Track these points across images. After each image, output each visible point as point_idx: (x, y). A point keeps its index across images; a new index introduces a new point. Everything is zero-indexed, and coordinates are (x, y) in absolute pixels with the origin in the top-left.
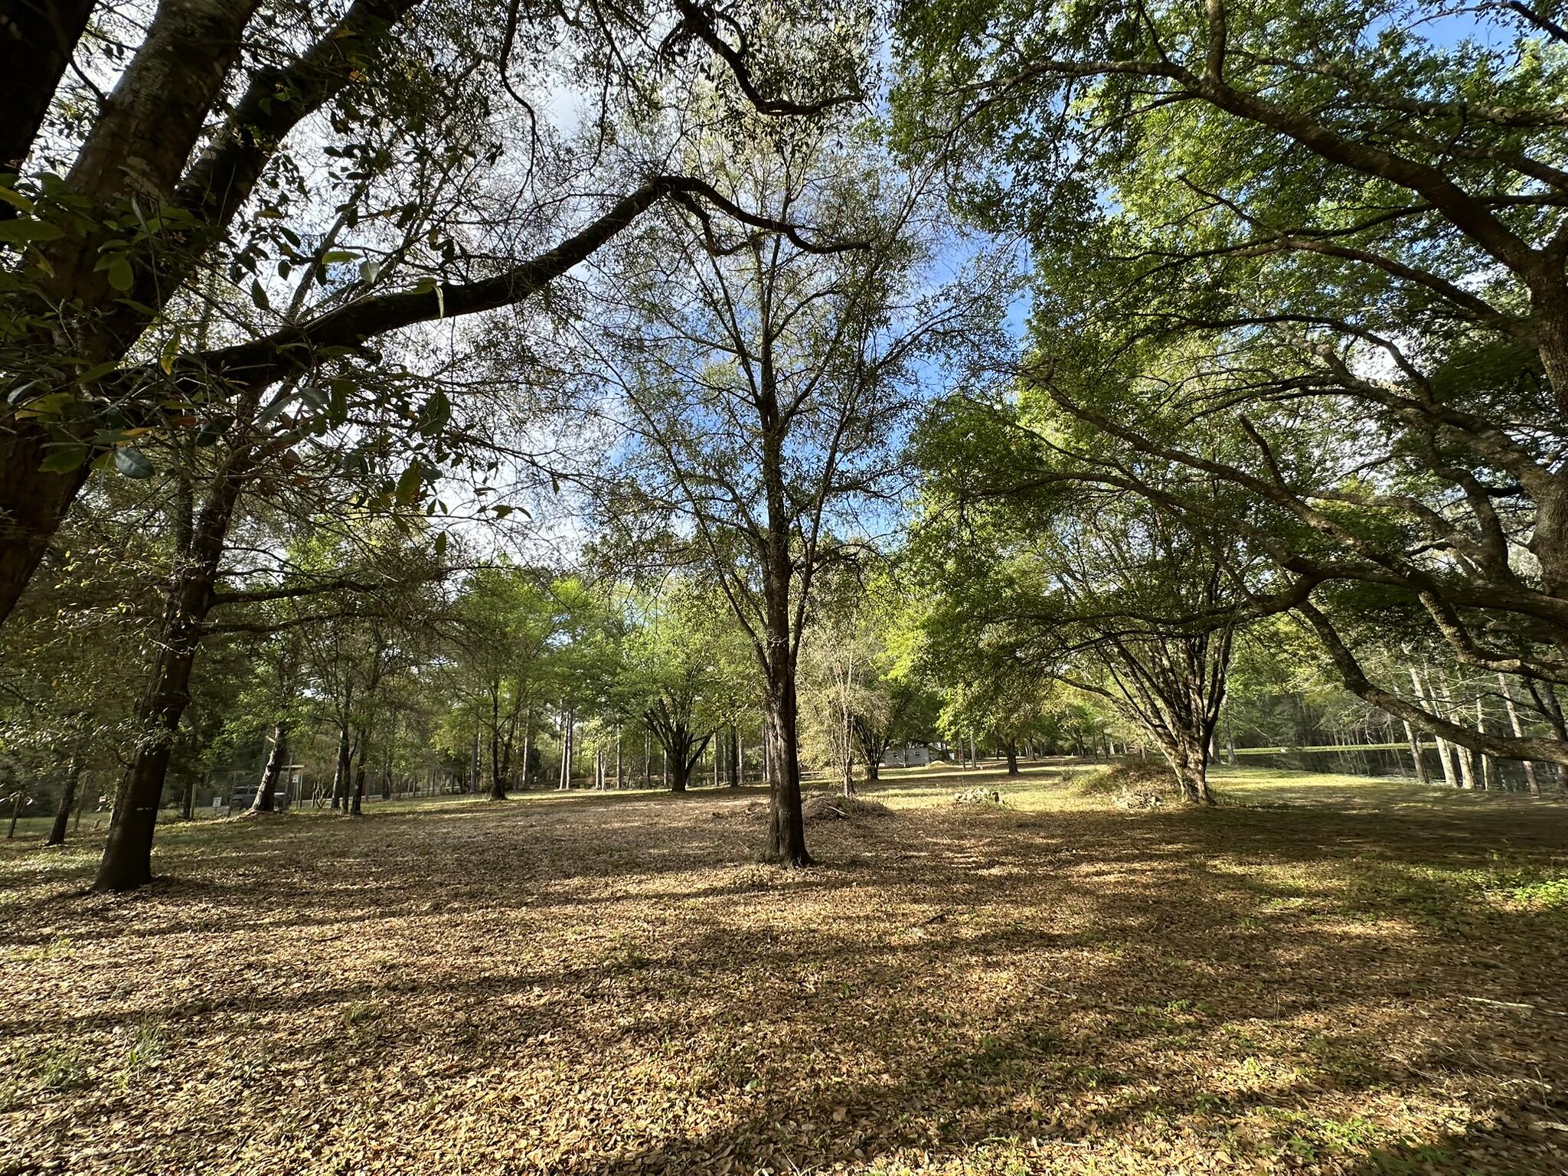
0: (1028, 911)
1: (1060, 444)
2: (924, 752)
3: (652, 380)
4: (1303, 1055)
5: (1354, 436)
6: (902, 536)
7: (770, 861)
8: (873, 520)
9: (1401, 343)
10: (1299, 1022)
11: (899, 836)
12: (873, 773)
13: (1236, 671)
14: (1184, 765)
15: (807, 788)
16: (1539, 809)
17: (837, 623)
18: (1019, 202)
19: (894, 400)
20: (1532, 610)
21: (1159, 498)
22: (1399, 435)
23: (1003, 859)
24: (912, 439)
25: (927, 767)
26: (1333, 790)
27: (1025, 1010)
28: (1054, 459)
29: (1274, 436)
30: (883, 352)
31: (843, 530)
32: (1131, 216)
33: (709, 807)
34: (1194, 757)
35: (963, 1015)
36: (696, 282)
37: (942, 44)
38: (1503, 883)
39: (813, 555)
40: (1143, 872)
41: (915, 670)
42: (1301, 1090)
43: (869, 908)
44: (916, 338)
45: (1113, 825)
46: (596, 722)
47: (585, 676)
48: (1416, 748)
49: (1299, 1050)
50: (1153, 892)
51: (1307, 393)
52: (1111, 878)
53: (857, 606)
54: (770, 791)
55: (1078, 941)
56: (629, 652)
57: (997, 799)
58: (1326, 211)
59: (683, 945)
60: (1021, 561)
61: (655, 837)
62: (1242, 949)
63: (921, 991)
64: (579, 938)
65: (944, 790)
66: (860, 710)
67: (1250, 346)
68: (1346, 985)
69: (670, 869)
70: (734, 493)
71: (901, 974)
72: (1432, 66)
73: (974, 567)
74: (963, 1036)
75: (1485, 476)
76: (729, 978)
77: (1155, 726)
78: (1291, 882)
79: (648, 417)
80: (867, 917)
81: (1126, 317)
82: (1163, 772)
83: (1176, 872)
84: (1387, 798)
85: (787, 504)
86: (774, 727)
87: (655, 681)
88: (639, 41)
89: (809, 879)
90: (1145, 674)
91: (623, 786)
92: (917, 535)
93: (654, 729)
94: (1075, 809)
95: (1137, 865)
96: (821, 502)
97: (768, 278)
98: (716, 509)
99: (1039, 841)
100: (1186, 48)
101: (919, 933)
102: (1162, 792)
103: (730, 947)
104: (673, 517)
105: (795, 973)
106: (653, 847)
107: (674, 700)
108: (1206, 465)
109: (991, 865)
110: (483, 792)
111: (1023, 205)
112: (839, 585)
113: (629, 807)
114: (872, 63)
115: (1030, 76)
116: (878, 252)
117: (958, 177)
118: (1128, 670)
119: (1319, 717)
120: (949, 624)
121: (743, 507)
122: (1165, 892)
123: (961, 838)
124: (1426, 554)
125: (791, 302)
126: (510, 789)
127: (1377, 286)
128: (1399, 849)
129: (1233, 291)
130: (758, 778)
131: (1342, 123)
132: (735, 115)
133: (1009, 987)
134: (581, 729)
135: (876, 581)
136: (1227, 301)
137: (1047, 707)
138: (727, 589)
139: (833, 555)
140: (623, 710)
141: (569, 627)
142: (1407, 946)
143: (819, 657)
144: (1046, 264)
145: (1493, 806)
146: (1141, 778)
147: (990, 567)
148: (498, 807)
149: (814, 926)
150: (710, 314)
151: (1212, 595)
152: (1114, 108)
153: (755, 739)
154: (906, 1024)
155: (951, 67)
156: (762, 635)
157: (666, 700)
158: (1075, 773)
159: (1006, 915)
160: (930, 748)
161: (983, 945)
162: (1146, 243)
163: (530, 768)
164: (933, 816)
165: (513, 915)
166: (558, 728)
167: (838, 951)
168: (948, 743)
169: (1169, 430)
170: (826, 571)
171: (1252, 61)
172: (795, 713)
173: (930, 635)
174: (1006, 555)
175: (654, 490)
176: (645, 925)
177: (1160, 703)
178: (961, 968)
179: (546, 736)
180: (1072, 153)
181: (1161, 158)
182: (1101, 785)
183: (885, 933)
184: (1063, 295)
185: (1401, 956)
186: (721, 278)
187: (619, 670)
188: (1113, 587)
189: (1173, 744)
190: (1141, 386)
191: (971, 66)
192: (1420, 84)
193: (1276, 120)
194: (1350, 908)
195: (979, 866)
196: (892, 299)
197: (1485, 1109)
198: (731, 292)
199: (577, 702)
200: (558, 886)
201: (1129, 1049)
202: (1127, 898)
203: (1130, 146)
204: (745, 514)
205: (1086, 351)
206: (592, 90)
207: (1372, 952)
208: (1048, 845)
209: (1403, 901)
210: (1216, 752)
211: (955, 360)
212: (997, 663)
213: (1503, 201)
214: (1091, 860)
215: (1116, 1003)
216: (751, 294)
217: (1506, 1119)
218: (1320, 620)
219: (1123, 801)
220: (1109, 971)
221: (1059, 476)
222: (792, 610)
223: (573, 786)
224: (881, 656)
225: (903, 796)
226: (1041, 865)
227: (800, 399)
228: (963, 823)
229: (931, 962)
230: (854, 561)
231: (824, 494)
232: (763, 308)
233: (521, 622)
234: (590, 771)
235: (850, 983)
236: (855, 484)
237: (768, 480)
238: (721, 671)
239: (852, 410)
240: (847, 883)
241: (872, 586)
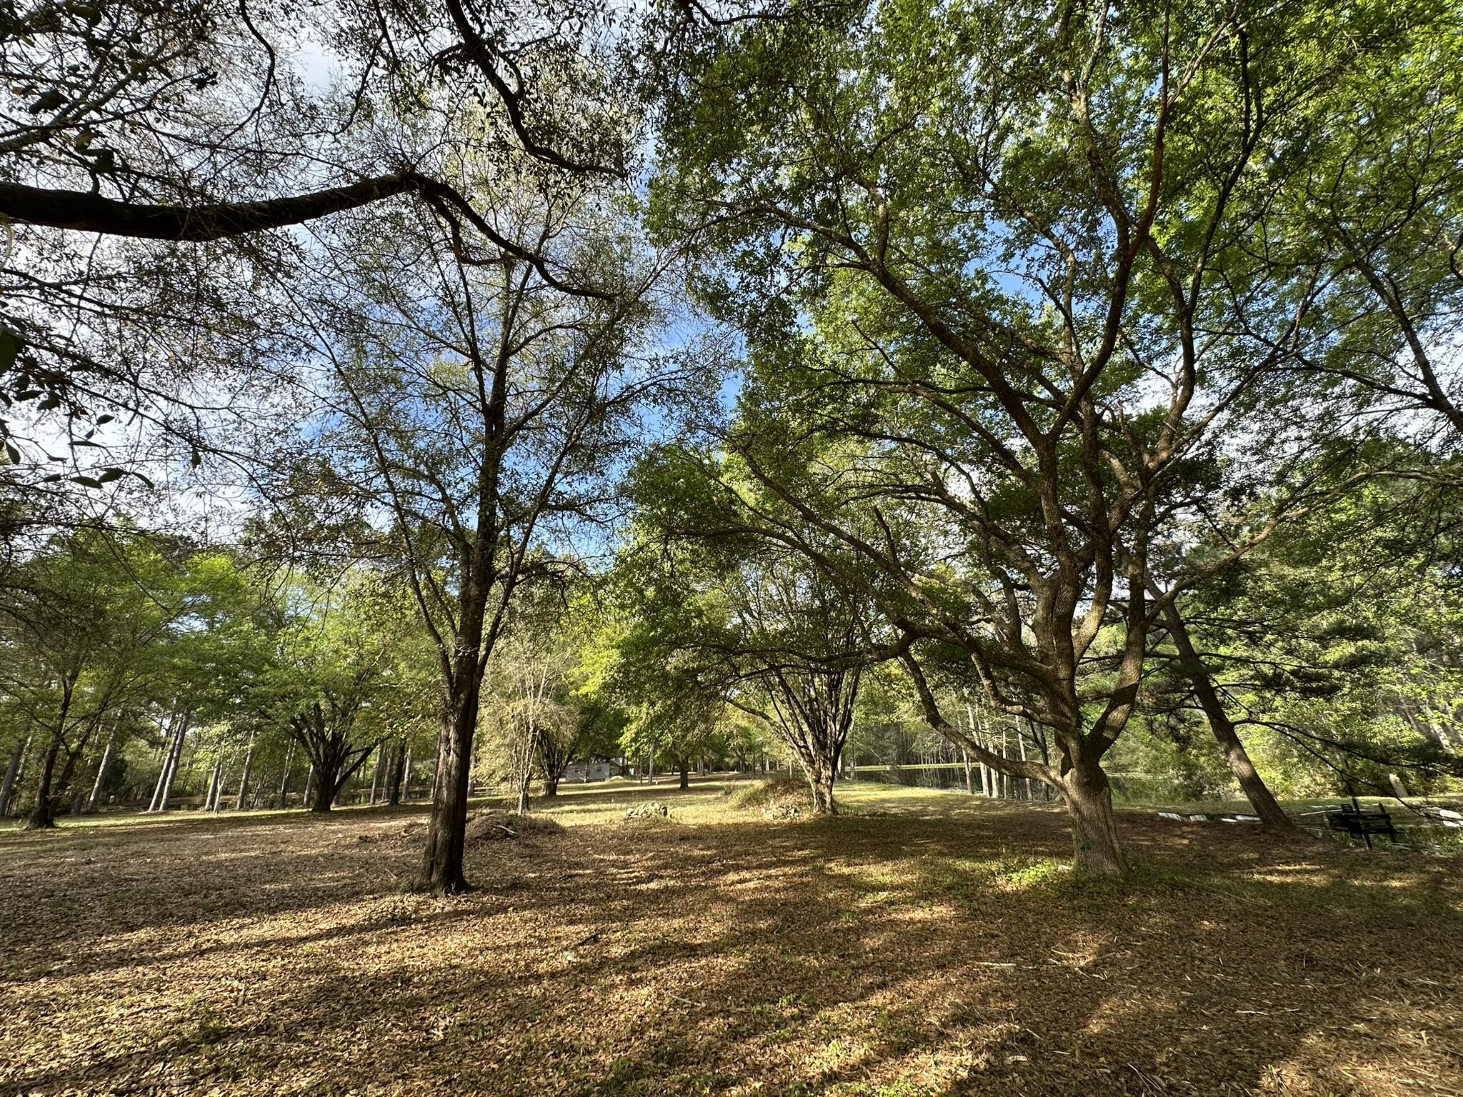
0: (677, 923)
1: (752, 503)
2: (606, 768)
3: (370, 362)
4: (872, 1030)
5: (946, 533)
6: (610, 560)
7: (419, 890)
8: (585, 542)
9: (975, 475)
10: (872, 1002)
11: (567, 854)
12: (552, 789)
13: (862, 702)
14: (818, 781)
15: (476, 805)
16: (1031, 812)
17: (535, 635)
18: (740, 302)
19: (619, 437)
20: (1030, 671)
21: (817, 558)
22: (969, 538)
23: (663, 873)
24: (630, 473)
25: (606, 782)
26: (916, 800)
27: (657, 1025)
28: (746, 513)
29: (898, 524)
30: (613, 393)
31: (554, 546)
32: (820, 339)
33: (358, 829)
34: (826, 773)
35: (598, 1040)
36: (436, 281)
37: (697, 159)
38: (1007, 870)
39: (517, 567)
40: (777, 877)
41: (605, 686)
42: (867, 1062)
43: (522, 934)
44: (644, 388)
45: (758, 835)
46: (223, 727)
47: (216, 672)
48: (968, 766)
49: (870, 1026)
50: (782, 895)
51: (919, 497)
52: (751, 885)
53: (557, 622)
54: (433, 810)
55: (717, 949)
56: (286, 648)
57: (665, 813)
58: (939, 373)
59: (284, 1003)
60: (710, 595)
61: (274, 868)
62: (841, 941)
63: (561, 1020)
64: (126, 1012)
65: (618, 805)
66: (546, 725)
67: (888, 455)
68: (908, 964)
69: (287, 907)
70: (444, 493)
71: (545, 1003)
72: (1000, 300)
73: (671, 597)
74: (594, 1062)
75: (1014, 575)
76: (339, 1036)
77: (800, 747)
78: (881, 878)
79: (356, 398)
80: (518, 945)
81: (810, 413)
82: (802, 787)
83: (801, 875)
84: (947, 805)
85: (500, 514)
86: (448, 740)
87: (314, 682)
88: (415, 40)
89: (460, 907)
90: (797, 702)
91: (245, 805)
92: (623, 561)
93: (302, 738)
94: (730, 821)
95: (773, 872)
96: (535, 518)
97: (515, 300)
98: (421, 505)
99: (696, 853)
100: (866, 233)
101: (570, 956)
102: (800, 804)
103: (348, 998)
104: (368, 506)
105: (423, 1019)
106: (270, 882)
107: (334, 706)
108: (850, 539)
109: (650, 879)
110: (17, 817)
111: (744, 306)
112: (543, 599)
113: (248, 832)
114: (638, 151)
115: (760, 211)
116: (621, 307)
117: (697, 267)
118: (784, 697)
119: (913, 741)
120: (642, 646)
121: (451, 508)
122: (791, 894)
123: (627, 853)
124: (980, 624)
125: (535, 326)
126: (66, 813)
127: (964, 433)
128: (952, 847)
129: (880, 413)
130: (424, 794)
131: (952, 319)
132: (504, 146)
133: (648, 1003)
134: (199, 736)
135: (579, 599)
136: (876, 419)
137: (719, 727)
138: (418, 591)
139: (538, 570)
140: (263, 714)
141: (205, 612)
142: (948, 926)
143: (511, 669)
144: (756, 356)
145: (1007, 811)
146: (786, 792)
147: (686, 597)
148: (38, 838)
149: (456, 961)
150: (448, 313)
151: (850, 642)
152: (815, 256)
153: (427, 751)
154: (539, 1059)
155: (701, 181)
156: (451, 643)
157: (324, 704)
158: (735, 788)
159: (657, 929)
160: (612, 764)
161: (629, 964)
162: (828, 362)
163: (105, 784)
164: (604, 832)
165: (20, 991)
166: (163, 733)
167: (478, 988)
168: (628, 759)
169: (829, 507)
170: (532, 583)
171: (903, 259)
172: (474, 724)
173: (623, 655)
174: (699, 588)
175: (350, 474)
176: (235, 983)
177: (805, 728)
178: (605, 990)
179: (142, 743)
180: (782, 279)
181: (843, 303)
182: (755, 799)
183: (534, 960)
184: (766, 383)
185: (944, 935)
186: (466, 284)
187: (266, 667)
188: (781, 627)
189: (812, 762)
190: (815, 468)
191: (717, 186)
192: (994, 310)
193: (913, 304)
194: (917, 898)
195: (640, 881)
196: (628, 349)
197: (981, 1053)
198: (474, 300)
199: (199, 702)
200: (110, 944)
201: (743, 1048)
202: (761, 903)
203: (823, 288)
204: (452, 516)
205: (778, 432)
206: (352, 61)
207: (927, 932)
208: (703, 856)
209: (949, 888)
210: (843, 769)
211: (676, 414)
212: (679, 685)
213: (1031, 398)
214: (737, 868)
215: (738, 1006)
216: (495, 307)
217: (992, 1059)
218: (914, 667)
219: (769, 813)
220: (738, 975)
221: (746, 529)
222: (488, 620)
223: (169, 807)
224: (575, 671)
225: (578, 812)
226: (695, 876)
227: (529, 416)
228: (631, 839)
229: (576, 987)
230: (560, 578)
231: (540, 509)
232: (505, 323)
233: (134, 600)
234: (201, 788)
235: (485, 1023)
236: (571, 506)
237: (482, 487)
238: (399, 677)
239: (578, 437)
240: (503, 909)
241: (574, 603)
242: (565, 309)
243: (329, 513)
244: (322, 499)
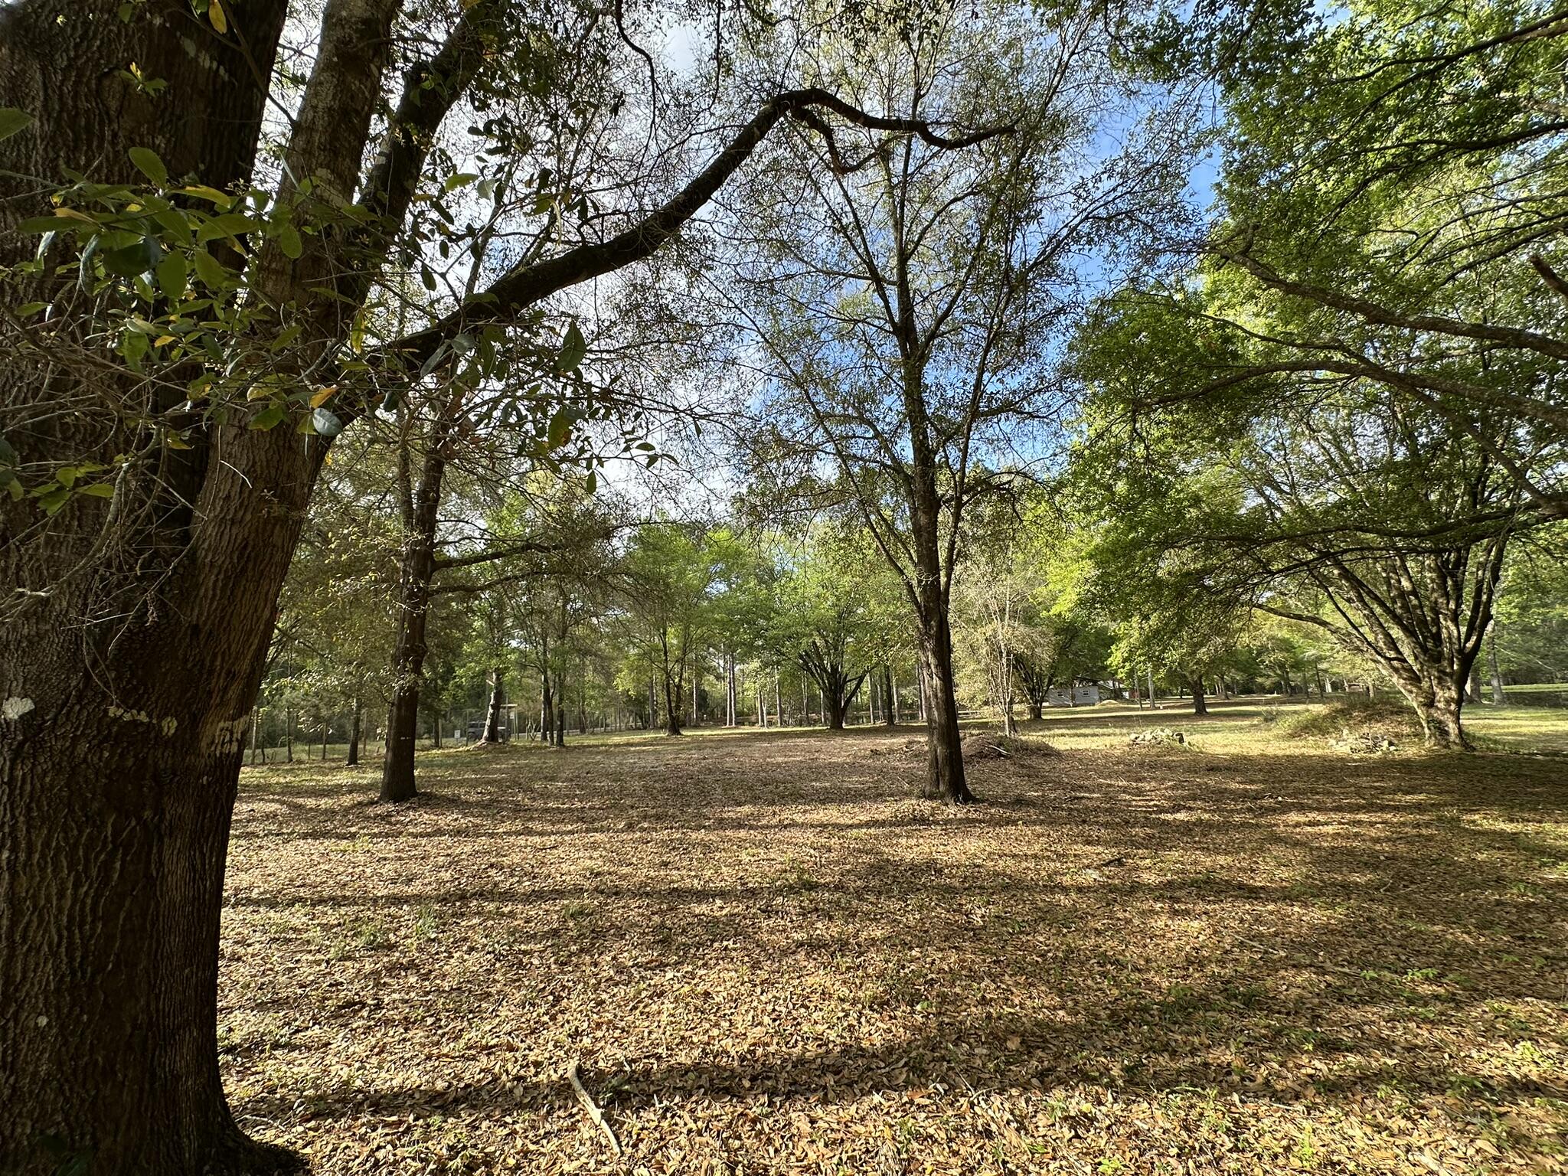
0: (1222, 860)
1: (1262, 331)
2: (1094, 692)
3: (785, 321)
6: (1063, 458)
7: (931, 797)
8: (1029, 444)
11: (1068, 776)
12: (1037, 713)
13: (1508, 591)
14: (1430, 704)
15: (965, 726)
17: (992, 557)
18: (1203, 35)
19: (1049, 307)
21: (1400, 383)
23: (1191, 804)
24: (1071, 348)
25: (1097, 707)
27: (1221, 962)
28: (1253, 349)
30: (1033, 253)
31: (995, 458)
33: (867, 744)
34: (1444, 695)
35: (1148, 961)
36: (823, 210)
39: (962, 488)
40: (1372, 824)
41: (1081, 603)
43: (1037, 847)
44: (1073, 230)
45: (1332, 771)
46: (755, 664)
47: (742, 621)
50: (1386, 847)
52: (1329, 829)
53: (1014, 539)
54: (927, 730)
55: (1287, 895)
56: (780, 594)
57: (1181, 740)
59: (849, 871)
60: (1209, 475)
61: (816, 771)
62: (1513, 918)
63: (1098, 933)
64: (752, 859)
65: (1118, 731)
66: (1020, 648)
67: (1546, 165)
69: (832, 801)
70: (875, 430)
71: (1077, 914)
73: (1150, 487)
74: (1148, 982)
76: (894, 905)
77: (1389, 660)
79: (784, 361)
80: (1035, 856)
81: (1355, 156)
82: (1399, 713)
83: (1418, 826)
85: (932, 435)
86: (929, 665)
87: (807, 624)
89: (971, 816)
90: (1376, 598)
91: (784, 723)
92: (1080, 456)
93: (809, 669)
94: (1280, 753)
95: (1363, 817)
96: (969, 430)
97: (900, 191)
98: (858, 448)
99: (1234, 786)
101: (1093, 875)
102: (1398, 735)
103: (894, 877)
104: (815, 460)
105: (961, 905)
106: (815, 780)
107: (827, 642)
108: (1473, 331)
109: (1176, 809)
110: (661, 728)
111: (1210, 38)
112: (993, 517)
113: (791, 742)
116: (1024, 135)
117: (1122, 22)
118: (1352, 594)
120: (1120, 552)
121: (885, 443)
122: (1402, 848)
123: (1139, 780)
125: (927, 213)
126: (684, 726)
129: (1522, 92)
130: (914, 717)
133: (1202, 938)
134: (743, 671)
135: (1031, 510)
136: (1512, 107)
137: (1244, 640)
138: (873, 529)
139: (985, 485)
140: (779, 653)
141: (725, 576)
143: (973, 594)
144: (1241, 110)
146: (1369, 719)
147: (1170, 486)
148: (675, 741)
149: (978, 862)
150: (840, 241)
151: (1477, 498)
153: (909, 678)
154: (1082, 964)
156: (911, 572)
157: (819, 642)
158: (1279, 713)
159: (1195, 863)
160: (1100, 687)
161: (1168, 892)
162: (1387, 51)
163: (699, 706)
164: (1106, 757)
165: (694, 836)
166: (721, 670)
167: (1006, 888)
168: (1121, 681)
169: (1416, 294)
170: (978, 503)
172: (950, 650)
173: (1097, 565)
174: (1190, 469)
175: (795, 435)
176: (812, 851)
177: (1396, 632)
178: (1144, 914)
179: (712, 678)
182: (1314, 727)
183: (1056, 873)
184: (1265, 144)
186: (849, 200)
187: (773, 615)
188: (1332, 498)
189: (1415, 679)
190: (1377, 243)
195: (1162, 810)
196: (1044, 188)
198: (861, 214)
199: (737, 646)
200: (730, 813)
201: (1356, 1015)
202: (1350, 852)
204: (888, 450)
205: (1297, 209)
206: (705, 20)
208: (1246, 790)
210: (1476, 689)
211: (1122, 248)
212: (1180, 592)
214: (1302, 808)
215: (1337, 965)
216: (881, 214)
219: (1344, 744)
220: (1329, 930)
221: (1259, 371)
222: (942, 546)
223: (739, 723)
224: (1041, 591)
225: (1071, 736)
226: (1238, 812)
227: (940, 321)
228: (1142, 765)
229: (1108, 905)
230: (1008, 490)
231: (972, 420)
232: (895, 225)
233: (682, 573)
234: (752, 710)
235: (1019, 919)
236: (1008, 407)
237: (910, 412)
238: (871, 612)
239: (1001, 322)
240: (1010, 822)
241: (1029, 516)
242: (956, 175)
243: (787, 474)
244: (779, 464)
